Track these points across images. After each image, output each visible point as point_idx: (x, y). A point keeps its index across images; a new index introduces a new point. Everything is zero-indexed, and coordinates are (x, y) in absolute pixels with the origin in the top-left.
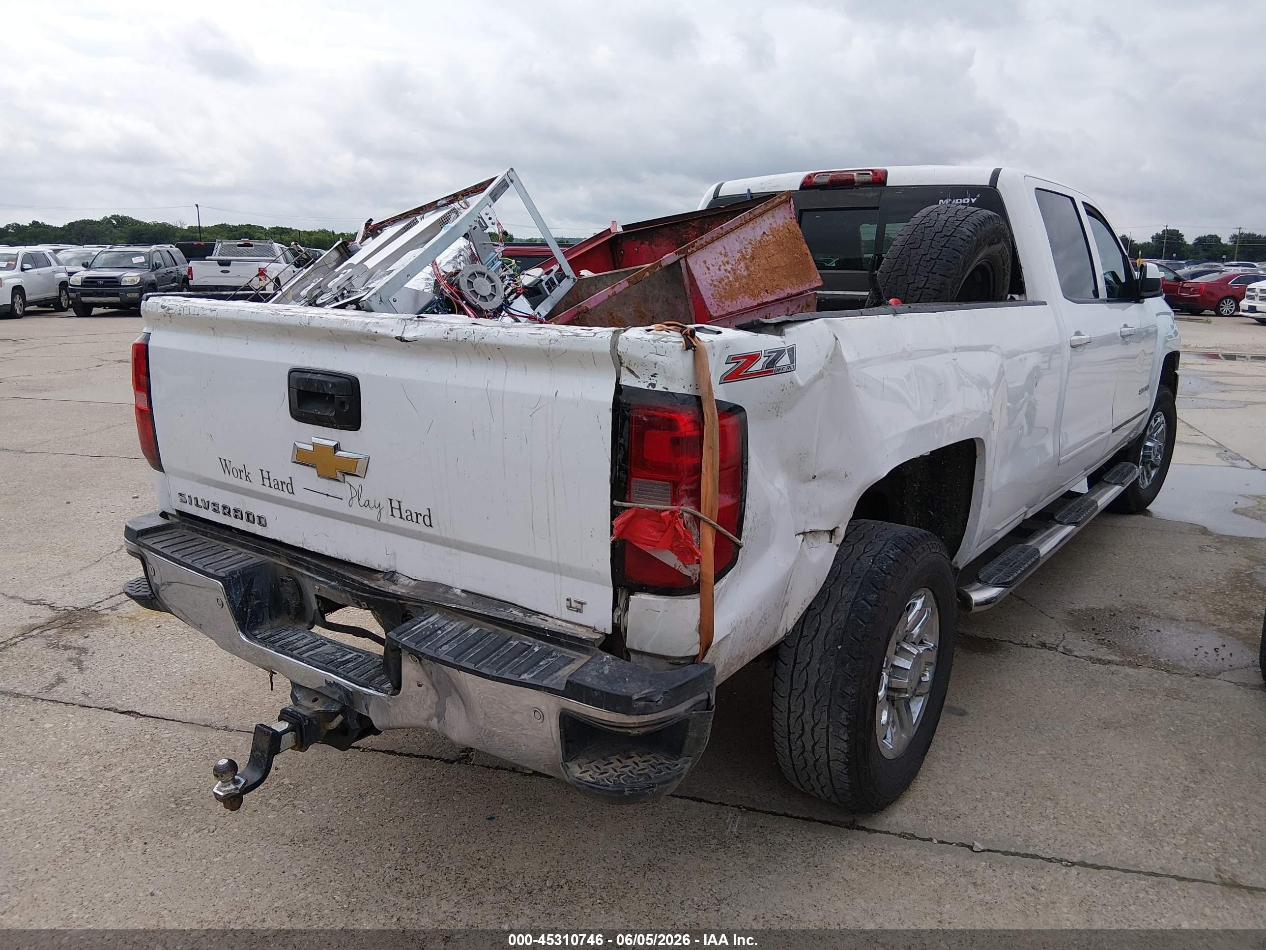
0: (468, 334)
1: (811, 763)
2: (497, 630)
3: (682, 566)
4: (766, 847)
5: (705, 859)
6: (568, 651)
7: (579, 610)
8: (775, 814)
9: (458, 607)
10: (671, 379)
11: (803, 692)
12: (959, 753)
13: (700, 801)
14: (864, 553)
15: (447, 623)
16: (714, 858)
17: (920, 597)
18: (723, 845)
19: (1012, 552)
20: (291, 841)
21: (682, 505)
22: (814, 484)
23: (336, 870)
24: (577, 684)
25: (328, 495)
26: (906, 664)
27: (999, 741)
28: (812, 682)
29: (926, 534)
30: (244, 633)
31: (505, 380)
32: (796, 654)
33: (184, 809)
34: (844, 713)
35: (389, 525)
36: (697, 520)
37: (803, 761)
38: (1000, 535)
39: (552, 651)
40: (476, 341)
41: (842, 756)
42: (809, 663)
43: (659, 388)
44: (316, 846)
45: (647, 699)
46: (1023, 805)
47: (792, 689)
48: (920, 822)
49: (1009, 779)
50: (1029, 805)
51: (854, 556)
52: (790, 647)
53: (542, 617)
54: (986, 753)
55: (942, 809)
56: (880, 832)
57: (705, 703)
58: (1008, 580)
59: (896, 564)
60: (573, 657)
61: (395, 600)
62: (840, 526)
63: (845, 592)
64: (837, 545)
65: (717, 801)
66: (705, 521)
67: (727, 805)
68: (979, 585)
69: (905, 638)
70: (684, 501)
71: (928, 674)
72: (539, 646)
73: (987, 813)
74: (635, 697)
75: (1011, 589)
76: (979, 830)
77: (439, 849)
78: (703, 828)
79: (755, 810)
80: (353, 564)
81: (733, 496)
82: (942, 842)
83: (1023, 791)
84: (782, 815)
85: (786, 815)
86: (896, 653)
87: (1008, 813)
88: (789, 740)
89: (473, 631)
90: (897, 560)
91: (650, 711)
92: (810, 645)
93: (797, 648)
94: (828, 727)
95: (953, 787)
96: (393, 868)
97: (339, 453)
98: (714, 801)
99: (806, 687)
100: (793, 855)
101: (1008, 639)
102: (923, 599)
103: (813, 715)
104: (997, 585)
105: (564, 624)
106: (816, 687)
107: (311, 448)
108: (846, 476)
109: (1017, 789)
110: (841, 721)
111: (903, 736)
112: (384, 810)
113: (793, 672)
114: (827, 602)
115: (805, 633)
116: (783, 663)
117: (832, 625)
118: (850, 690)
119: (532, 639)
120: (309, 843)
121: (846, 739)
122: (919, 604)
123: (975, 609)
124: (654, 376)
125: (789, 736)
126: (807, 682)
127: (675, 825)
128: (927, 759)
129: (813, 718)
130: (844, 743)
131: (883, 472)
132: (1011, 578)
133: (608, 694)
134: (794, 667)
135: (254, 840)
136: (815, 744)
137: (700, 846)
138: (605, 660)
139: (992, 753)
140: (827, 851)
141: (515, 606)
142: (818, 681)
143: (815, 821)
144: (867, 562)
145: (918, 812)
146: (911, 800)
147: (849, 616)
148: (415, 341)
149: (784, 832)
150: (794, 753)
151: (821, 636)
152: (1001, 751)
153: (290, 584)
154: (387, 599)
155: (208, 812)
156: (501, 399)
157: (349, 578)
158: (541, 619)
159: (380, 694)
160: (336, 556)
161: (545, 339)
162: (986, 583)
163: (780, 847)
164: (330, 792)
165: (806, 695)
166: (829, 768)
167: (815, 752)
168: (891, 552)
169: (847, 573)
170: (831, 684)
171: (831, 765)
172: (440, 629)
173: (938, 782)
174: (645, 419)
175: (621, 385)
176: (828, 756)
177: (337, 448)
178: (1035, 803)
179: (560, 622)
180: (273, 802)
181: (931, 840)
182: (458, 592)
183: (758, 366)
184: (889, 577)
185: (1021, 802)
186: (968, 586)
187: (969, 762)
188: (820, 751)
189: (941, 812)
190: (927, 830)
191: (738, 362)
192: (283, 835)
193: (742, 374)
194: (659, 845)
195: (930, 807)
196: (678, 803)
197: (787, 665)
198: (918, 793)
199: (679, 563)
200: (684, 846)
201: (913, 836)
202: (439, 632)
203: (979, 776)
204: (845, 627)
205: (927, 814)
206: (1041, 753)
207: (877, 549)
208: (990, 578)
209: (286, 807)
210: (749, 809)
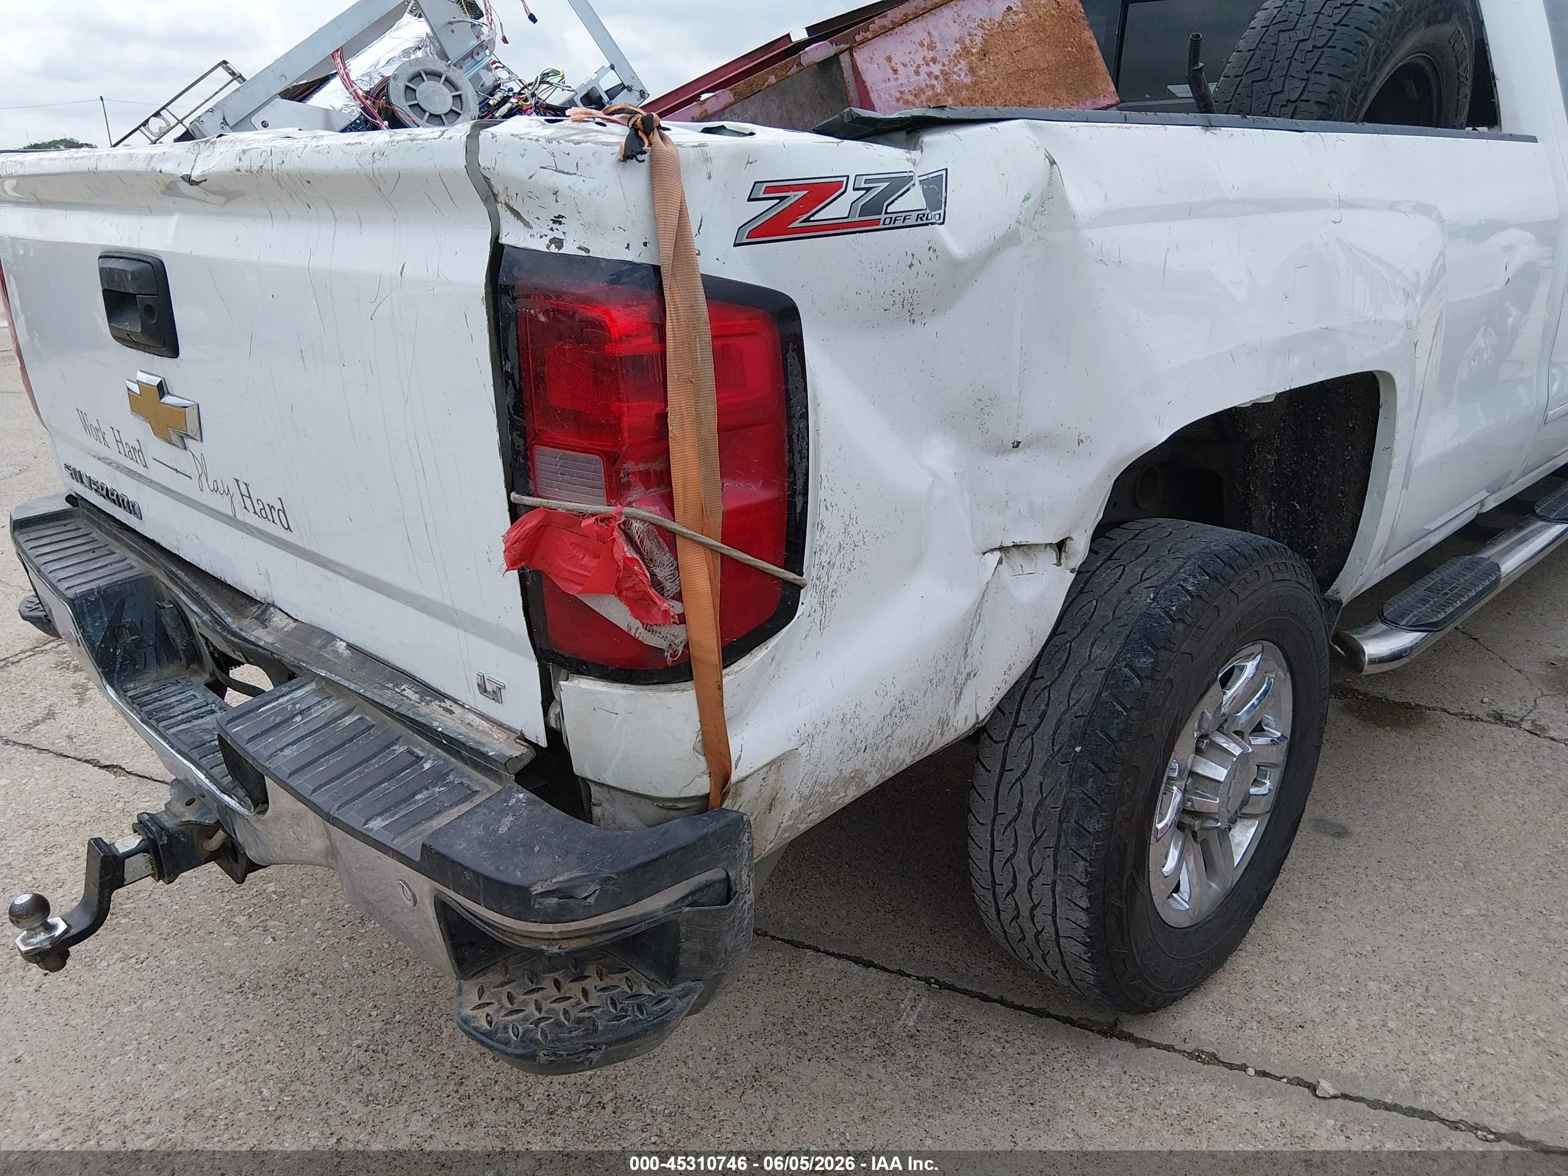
0: (263, 157)
1: (1030, 936)
2: (384, 721)
3: (641, 630)
4: (955, 1060)
5: (849, 1073)
6: (475, 774)
7: (496, 697)
8: (985, 998)
9: (328, 674)
10: (594, 226)
11: (1015, 819)
12: (1323, 905)
13: (868, 964)
14: (1141, 581)
15: (318, 703)
16: (864, 1074)
17: (1250, 657)
18: (886, 1050)
19: (1450, 570)
20: (241, 987)
21: (630, 505)
22: (1016, 459)
23: (282, 1044)
24: (438, 853)
25: (176, 470)
26: (1219, 773)
27: (1398, 886)
28: (1029, 806)
29: (1267, 547)
30: (112, 686)
32: (1005, 753)
33: (118, 923)
34: (1082, 863)
35: (248, 525)
36: (669, 538)
37: (1018, 930)
38: (1434, 540)
39: (447, 774)
41: (1079, 933)
42: (1026, 770)
43: (570, 249)
44: (270, 1000)
45: (563, 893)
46: (1421, 1010)
47: (996, 813)
48: (1231, 1031)
49: (1404, 958)
50: (1432, 1011)
51: (1122, 586)
52: (996, 742)
53: (448, 704)
54: (1370, 908)
55: (1276, 1009)
56: (1158, 1046)
57: (721, 887)
58: (1435, 620)
59: (1198, 603)
60: (476, 788)
62: (1073, 536)
63: (1097, 651)
64: (1072, 571)
65: (896, 968)
66: (685, 537)
67: (909, 976)
68: (1381, 627)
69: (1221, 726)
70: (634, 495)
71: (1268, 783)
72: (434, 760)
73: (1353, 1022)
74: (538, 889)
75: (1439, 635)
76: (1334, 1054)
77: (442, 1021)
78: (859, 1016)
79: (952, 988)
80: (229, 585)
81: (767, 485)
82: (1264, 1074)
83: (1425, 983)
84: (996, 1001)
85: (1002, 1002)
86: (1198, 751)
87: (1392, 1025)
88: (994, 893)
89: (349, 720)
90: (1200, 597)
91: (570, 918)
92: (1028, 741)
93: (1007, 745)
94: (1054, 883)
95: (1303, 967)
96: (364, 1047)
97: (167, 399)
98: (890, 967)
99: (1019, 811)
100: (998, 1078)
101: (1440, 705)
102: (1255, 662)
103: (1030, 860)
104: (1414, 627)
105: (477, 721)
106: (1036, 813)
107: (139, 390)
108: (1080, 442)
109: (1415, 978)
110: (1077, 876)
111: (1214, 886)
112: (386, 946)
113: (999, 783)
114: (1064, 666)
115: (1022, 719)
116: (984, 767)
117: (1069, 708)
118: (1093, 825)
119: (428, 744)
120: (262, 993)
121: (1084, 907)
122: (1250, 667)
123: (1368, 669)
124: (558, 220)
125: (994, 887)
126: (1021, 804)
127: (817, 1007)
128: (1263, 916)
129: (1030, 864)
130: (1082, 913)
131: (1161, 436)
132: (1441, 616)
133: (486, 878)
134: (1001, 776)
135: (191, 981)
136: (1034, 908)
137: (846, 1049)
138: (512, 801)
139: (1381, 908)
140: (1057, 1076)
141: (413, 680)
142: (1040, 804)
143: (1049, 1016)
144: (1144, 598)
145: (1231, 1013)
146: (1224, 989)
147: (1100, 694)
149: (993, 1033)
150: (1003, 915)
151: (1048, 726)
152: (1397, 906)
153: (168, 612)
155: (149, 929)
156: (329, 288)
158: (445, 709)
159: (242, 809)
160: (211, 571)
162: (1394, 624)
163: (979, 1062)
164: (323, 910)
165: (1019, 825)
166: (1060, 950)
167: (1036, 920)
168: (1191, 580)
169: (1104, 617)
170: (1061, 811)
171: (1061, 943)
172: (301, 712)
173: (1277, 958)
174: (542, 318)
175: (502, 246)
176: (1057, 929)
177: (162, 389)
178: (1442, 1008)
179: (471, 717)
180: (241, 920)
181: (1243, 1068)
182: (341, 646)
183: (838, 209)
184: (1180, 627)
185: (1419, 1005)
186: (1361, 629)
187: (1339, 923)
188: (1043, 918)
189: (1272, 1015)
190: (1242, 1047)
191: (782, 199)
192: (232, 976)
193: (796, 224)
194: (779, 1042)
195: (1254, 1005)
196: (832, 965)
197: (989, 771)
198: (1239, 976)
199: (636, 623)
200: (820, 1045)
201: (1213, 1059)
202: (298, 718)
203: (1352, 949)
204: (1091, 715)
205: (1247, 1017)
206: (1468, 912)
207: (1165, 574)
208: (1403, 616)
209: (254, 931)
210: (943, 986)
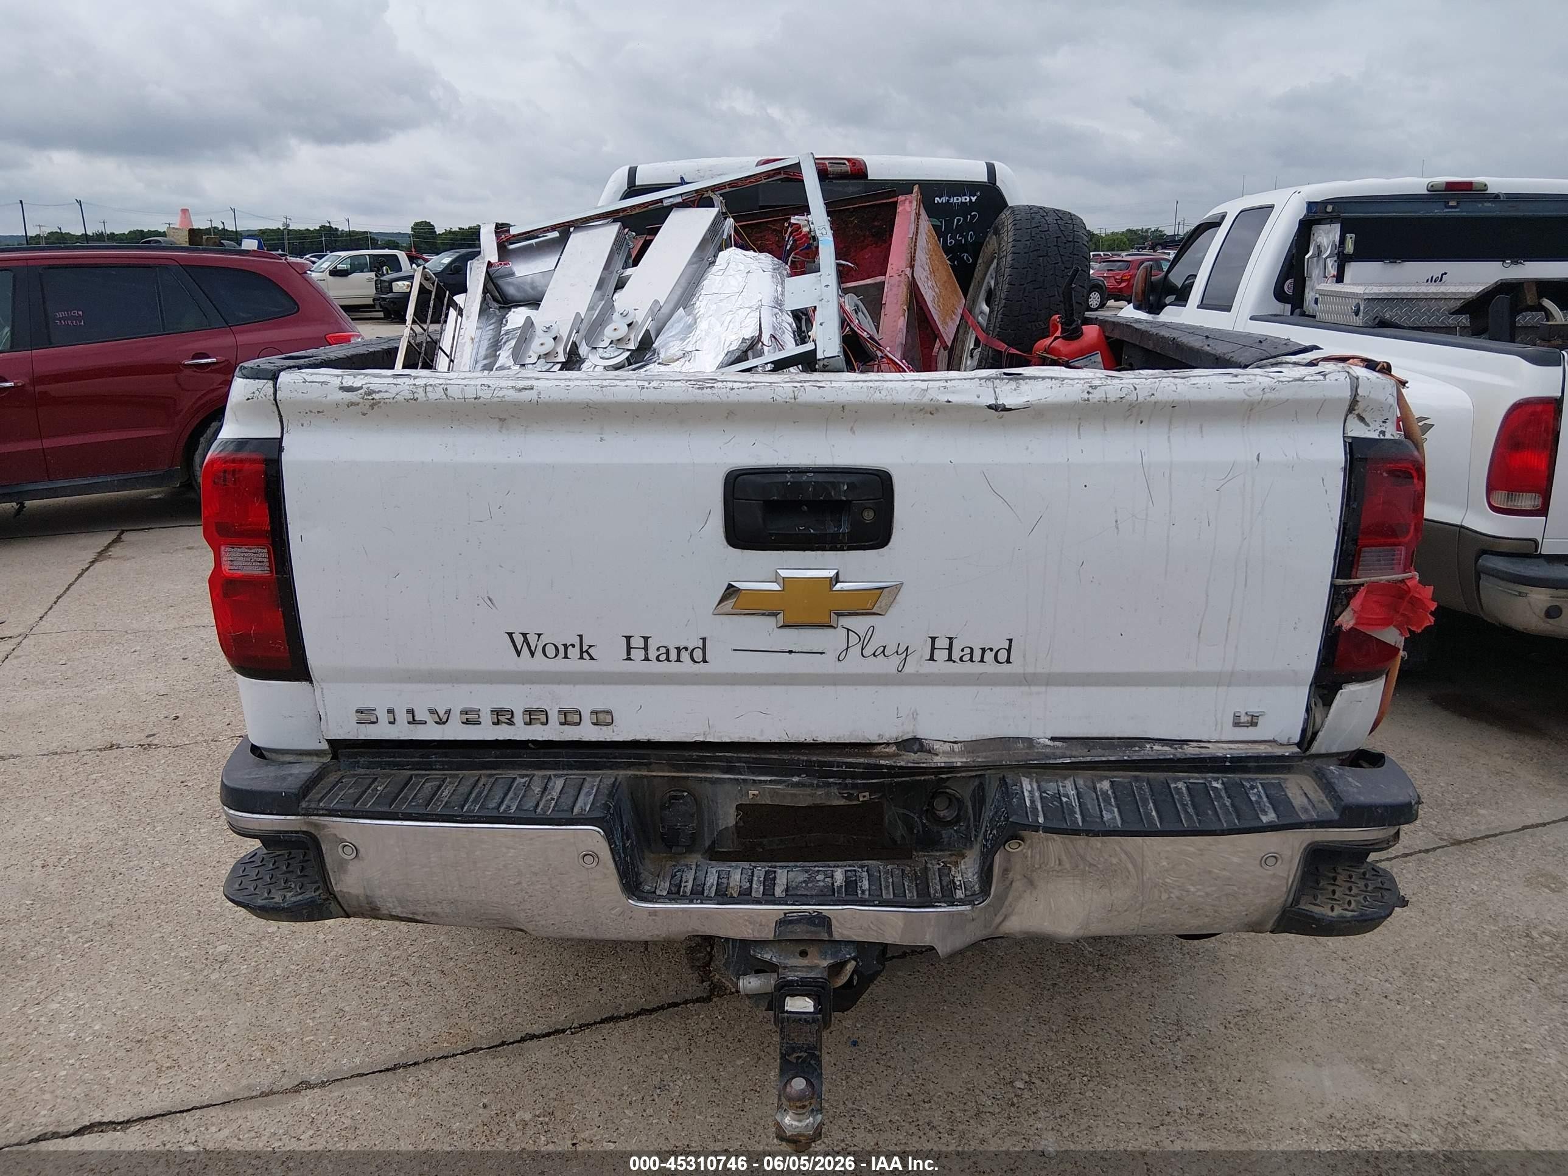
0: (1125, 391)
3: (1402, 642)
7: (1253, 723)
9: (1073, 760)
25: (790, 652)
30: (633, 895)
31: (1170, 448)
35: (921, 675)
39: (1241, 782)
40: (1141, 399)
53: (1195, 744)
61: (933, 777)
97: (838, 586)
105: (1233, 746)
107: (775, 587)
124: (1385, 421)
141: (1147, 740)
148: (1025, 407)
153: (687, 800)
154: (918, 778)
156: (1167, 475)
157: (839, 765)
158: (1199, 747)
159: (960, 908)
160: (784, 739)
161: (1254, 388)
175: (1347, 437)
177: (837, 579)
179: (1224, 745)
182: (1047, 741)
199: (1400, 639)
